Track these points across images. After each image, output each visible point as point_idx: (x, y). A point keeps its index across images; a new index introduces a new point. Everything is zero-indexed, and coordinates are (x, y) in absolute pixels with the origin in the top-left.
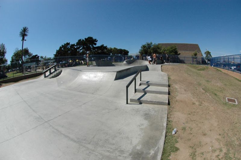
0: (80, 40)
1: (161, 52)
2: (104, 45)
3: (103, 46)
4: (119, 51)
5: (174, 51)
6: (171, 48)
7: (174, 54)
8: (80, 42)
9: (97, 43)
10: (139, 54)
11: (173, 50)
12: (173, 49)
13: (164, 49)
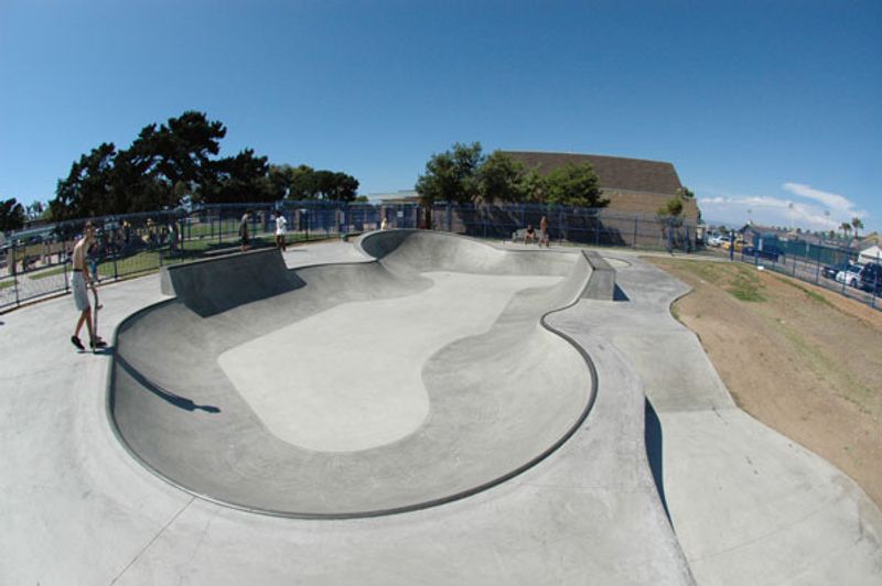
0: (148, 131)
1: (525, 190)
2: (252, 152)
3: (250, 158)
4: (319, 181)
5: (587, 191)
6: (572, 177)
7: (585, 205)
8: (150, 141)
9: (221, 142)
10: (416, 194)
11: (583, 186)
12: (580, 181)
13: (536, 177)
